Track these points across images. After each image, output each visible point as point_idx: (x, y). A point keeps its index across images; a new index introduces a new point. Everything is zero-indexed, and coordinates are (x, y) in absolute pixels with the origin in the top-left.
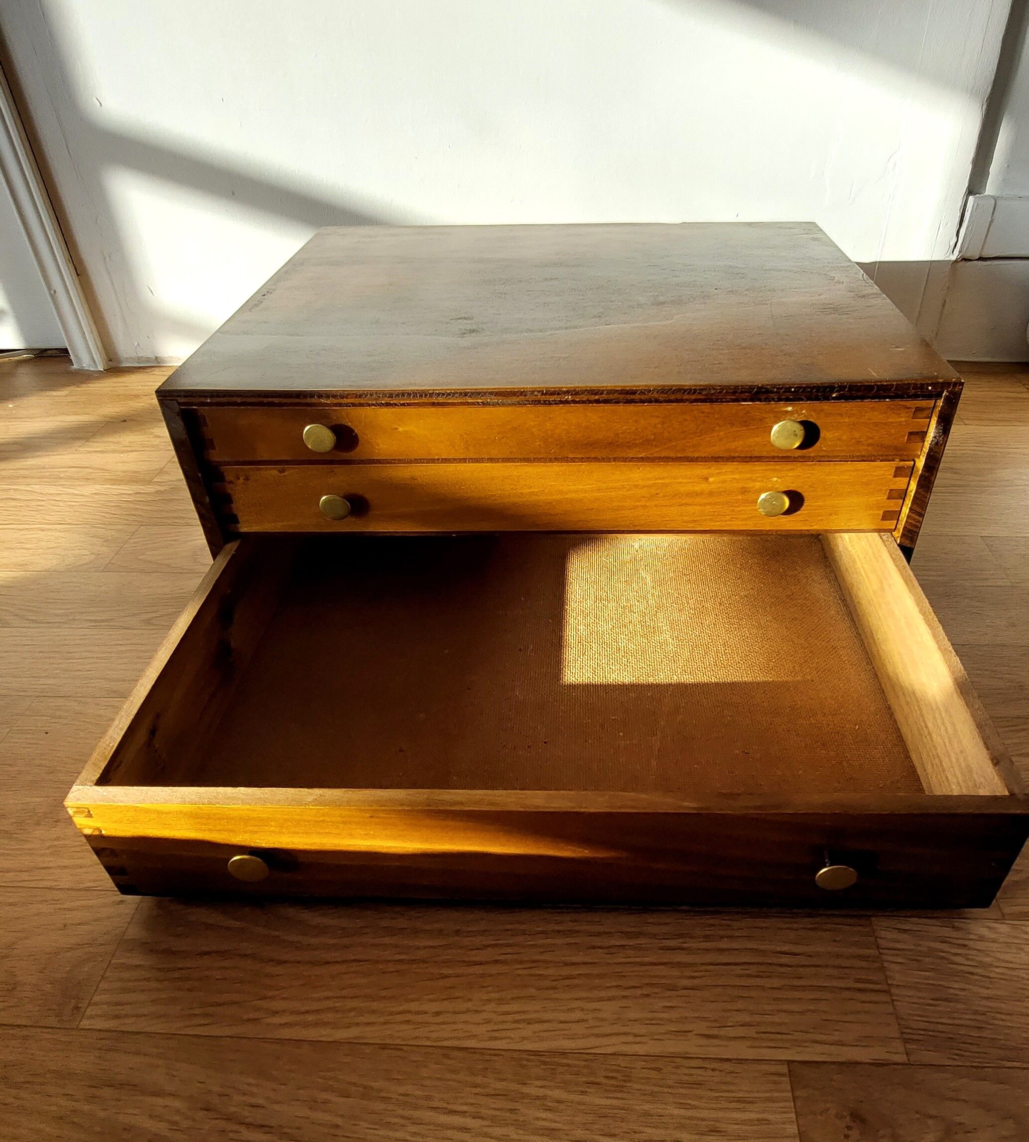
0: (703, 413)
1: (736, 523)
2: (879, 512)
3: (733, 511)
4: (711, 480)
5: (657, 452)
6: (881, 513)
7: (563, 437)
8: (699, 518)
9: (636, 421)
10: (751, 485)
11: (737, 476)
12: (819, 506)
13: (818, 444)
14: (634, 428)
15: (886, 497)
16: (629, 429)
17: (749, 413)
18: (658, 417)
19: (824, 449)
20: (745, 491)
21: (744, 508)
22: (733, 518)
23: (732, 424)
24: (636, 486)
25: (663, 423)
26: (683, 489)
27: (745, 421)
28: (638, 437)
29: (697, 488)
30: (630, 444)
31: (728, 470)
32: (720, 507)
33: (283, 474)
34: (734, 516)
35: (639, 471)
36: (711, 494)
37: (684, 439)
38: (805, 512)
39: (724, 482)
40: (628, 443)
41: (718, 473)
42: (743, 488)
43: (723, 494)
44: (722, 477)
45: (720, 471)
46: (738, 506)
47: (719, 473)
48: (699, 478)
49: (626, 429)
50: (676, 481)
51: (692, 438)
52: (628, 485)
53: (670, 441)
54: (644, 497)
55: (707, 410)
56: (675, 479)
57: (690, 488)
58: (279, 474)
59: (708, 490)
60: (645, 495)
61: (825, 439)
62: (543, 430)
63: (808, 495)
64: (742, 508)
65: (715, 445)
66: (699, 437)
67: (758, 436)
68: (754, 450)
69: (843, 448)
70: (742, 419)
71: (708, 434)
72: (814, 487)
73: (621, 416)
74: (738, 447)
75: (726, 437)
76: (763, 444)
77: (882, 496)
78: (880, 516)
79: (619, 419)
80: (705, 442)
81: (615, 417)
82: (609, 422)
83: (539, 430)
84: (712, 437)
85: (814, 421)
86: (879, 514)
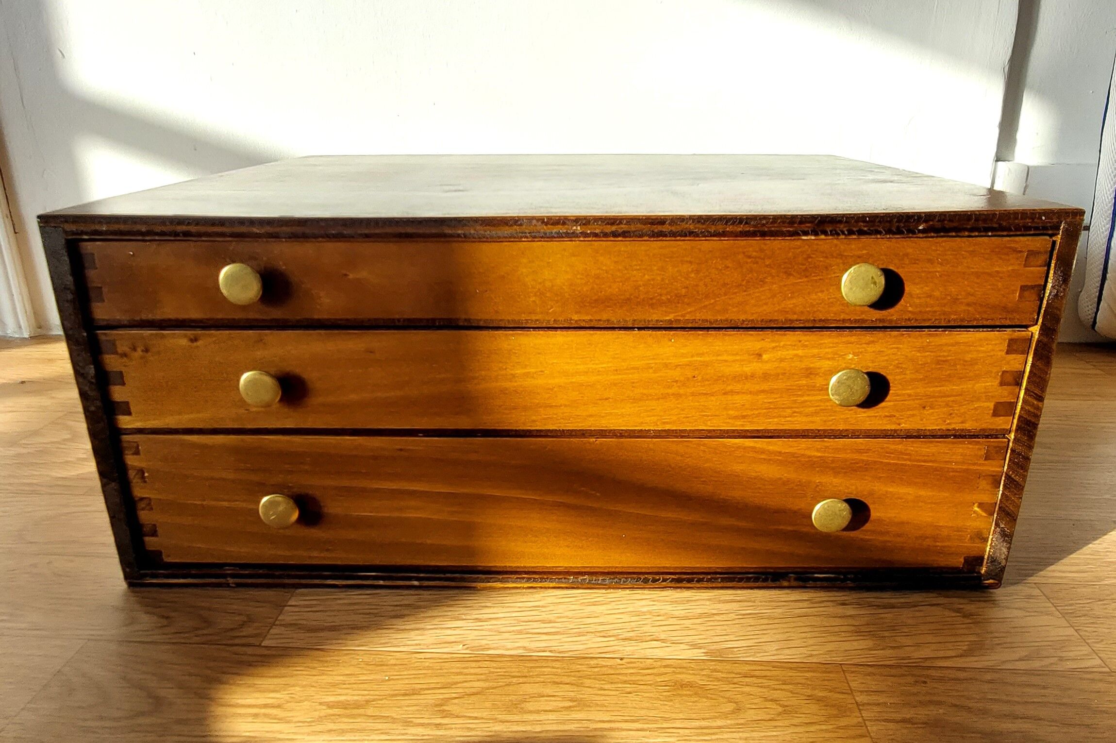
0: (749, 257)
1: (799, 419)
2: (986, 404)
3: (795, 402)
4: (765, 357)
5: (691, 312)
6: (991, 405)
7: (566, 290)
8: (750, 413)
9: (662, 269)
10: (818, 364)
11: (800, 352)
12: (909, 395)
13: (902, 302)
14: (659, 278)
15: (998, 381)
16: (653, 280)
17: (811, 258)
18: (691, 262)
19: (910, 309)
20: (811, 374)
21: (810, 398)
22: (795, 412)
23: (788, 274)
24: (666, 366)
25: (697, 272)
26: (727, 370)
27: (806, 270)
28: (665, 292)
29: (748, 369)
30: (654, 301)
31: (789, 343)
32: (779, 395)
33: (195, 344)
34: (797, 410)
35: (670, 343)
36: (766, 377)
37: (725, 294)
38: (892, 403)
39: (782, 360)
40: (651, 299)
41: (774, 348)
42: (807, 369)
43: (781, 376)
44: (779, 354)
45: (777, 344)
46: (802, 396)
47: (776, 346)
48: (749, 355)
49: (649, 280)
50: (719, 358)
51: (735, 293)
52: (656, 364)
53: (707, 297)
54: (676, 381)
55: (754, 254)
56: (718, 355)
57: (736, 368)
58: (190, 344)
59: (761, 372)
60: (677, 379)
61: (911, 295)
62: (540, 281)
63: (895, 380)
64: (806, 398)
65: (766, 304)
66: (745, 291)
67: (822, 291)
68: (818, 310)
69: (935, 309)
70: (801, 266)
71: (757, 288)
72: (901, 368)
73: (642, 261)
74: (797, 306)
75: (780, 292)
76: (831, 300)
77: (992, 382)
78: (990, 410)
79: (639, 265)
80: (753, 298)
81: (634, 263)
82: (626, 269)
83: (534, 280)
84: (763, 291)
85: (896, 270)
86: (988, 407)
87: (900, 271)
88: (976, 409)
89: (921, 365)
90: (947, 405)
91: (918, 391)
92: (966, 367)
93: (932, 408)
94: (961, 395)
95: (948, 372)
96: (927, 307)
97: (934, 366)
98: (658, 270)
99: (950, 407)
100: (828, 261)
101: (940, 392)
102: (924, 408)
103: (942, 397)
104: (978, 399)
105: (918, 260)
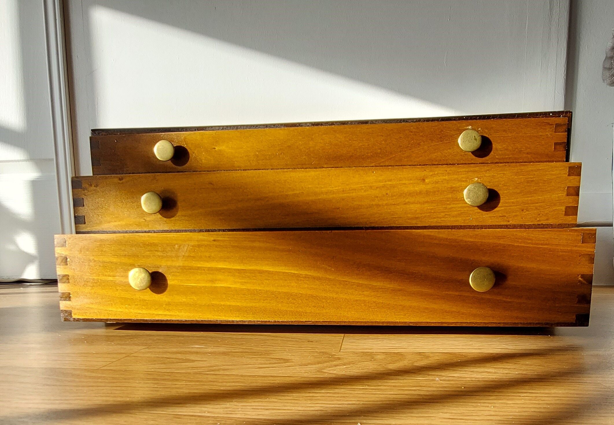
0: (412, 132)
2: (561, 208)
3: (446, 208)
4: (427, 181)
5: (383, 162)
6: (563, 208)
7: (321, 152)
8: (420, 215)
10: (456, 184)
11: (446, 177)
12: (513, 203)
13: (492, 153)
14: (366, 144)
15: (566, 193)
16: (364, 145)
17: (443, 131)
18: (382, 136)
19: (497, 157)
20: (454, 190)
21: (454, 206)
23: (432, 140)
24: (371, 188)
25: (386, 140)
26: (406, 190)
27: (441, 138)
28: (370, 151)
29: (417, 189)
30: (365, 156)
31: (440, 172)
32: (436, 205)
33: (122, 181)
34: (447, 213)
35: (373, 174)
36: (428, 193)
37: (400, 152)
38: (503, 208)
39: (437, 183)
40: (363, 155)
42: (451, 188)
43: (436, 193)
44: (435, 179)
45: (434, 173)
46: (450, 204)
47: (433, 175)
48: (418, 180)
49: (361, 145)
51: (405, 151)
52: (365, 186)
53: (391, 153)
54: (377, 197)
55: (414, 130)
56: (400, 181)
57: (411, 188)
58: (119, 181)
59: (425, 190)
60: (377, 195)
61: (497, 149)
62: (308, 148)
63: (504, 193)
64: (452, 206)
65: (421, 156)
66: (410, 150)
67: (450, 149)
68: (448, 159)
69: (510, 156)
70: (438, 136)
71: (416, 148)
72: (507, 186)
73: (358, 136)
74: (438, 157)
75: (429, 150)
76: (455, 153)
77: (561, 194)
78: (563, 211)
79: (356, 138)
80: (414, 153)
81: (354, 137)
82: (350, 140)
83: (305, 148)
84: (419, 150)
85: (487, 136)
86: (561, 210)
87: (489, 137)
88: (554, 211)
89: (518, 183)
90: (536, 209)
91: (518, 200)
92: (545, 185)
93: (527, 210)
94: (544, 202)
95: (535, 188)
96: (506, 155)
97: (526, 184)
98: (366, 140)
99: (538, 210)
100: (451, 133)
101: (531, 200)
102: (523, 210)
103: (533, 203)
104: (555, 205)
105: (499, 131)
